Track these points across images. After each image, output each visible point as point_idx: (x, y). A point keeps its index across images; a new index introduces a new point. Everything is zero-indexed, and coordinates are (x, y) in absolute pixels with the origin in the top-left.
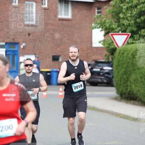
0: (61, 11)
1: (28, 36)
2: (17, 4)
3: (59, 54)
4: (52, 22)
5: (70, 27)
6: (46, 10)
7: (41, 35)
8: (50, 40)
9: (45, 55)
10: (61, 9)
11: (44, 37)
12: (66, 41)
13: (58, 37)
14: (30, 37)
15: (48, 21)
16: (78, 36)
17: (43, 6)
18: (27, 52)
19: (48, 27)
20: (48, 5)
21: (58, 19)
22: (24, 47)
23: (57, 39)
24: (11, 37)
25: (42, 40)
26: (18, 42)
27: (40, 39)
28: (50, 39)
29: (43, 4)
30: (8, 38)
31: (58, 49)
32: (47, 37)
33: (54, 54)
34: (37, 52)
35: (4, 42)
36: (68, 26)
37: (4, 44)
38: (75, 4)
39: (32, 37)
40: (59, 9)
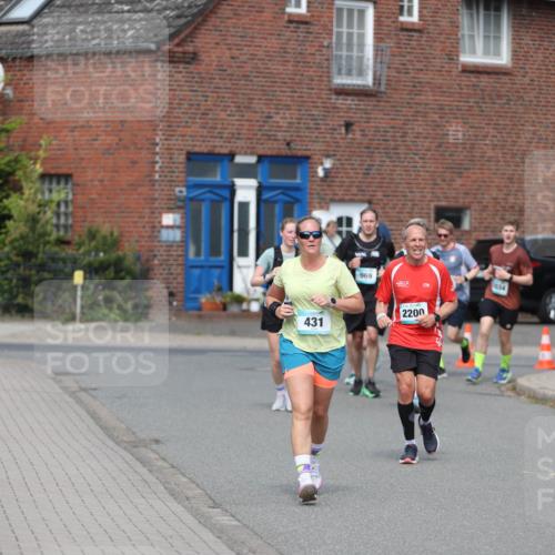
0: (472, 37)
1: (343, 130)
2: (303, 10)
3: (460, 203)
4: (439, 81)
5: (504, 101)
6: (416, 35)
7: (393, 127)
8: (428, 150)
9: (409, 205)
10: (471, 28)
12: (490, 153)
13: (460, 135)
14: (350, 136)
15: (424, 77)
16: (534, 133)
17: (404, 18)
18: (340, 194)
19: (421, 98)
20: (421, 16)
21: (460, 69)
22: (327, 172)
23: (456, 144)
24: (280, 135)
25: (396, 148)
26: (308, 153)
27: (392, 145)
28: (427, 144)
29: (402, 7)
30: (269, 137)
31: (459, 182)
32: (418, 135)
33: (443, 204)
34: (379, 195)
35: (252, 154)
36: (499, 97)
37: (252, 160)
38: (524, 12)
39: (358, 135)
40: (465, 31)
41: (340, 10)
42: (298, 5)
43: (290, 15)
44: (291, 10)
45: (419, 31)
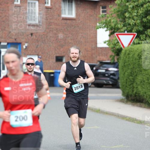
0: (65, 10)
1: (30, 35)
2: (19, 3)
3: (62, 55)
4: (56, 22)
5: (74, 27)
6: (49, 9)
7: (44, 35)
8: (53, 41)
9: (49, 55)
10: (65, 7)
11: (47, 37)
12: (70, 41)
13: (62, 37)
14: (32, 37)
15: (52, 21)
16: (82, 36)
17: (46, 5)
18: (30, 52)
19: (51, 26)
20: (51, 4)
21: (62, 18)
22: (26, 47)
23: (61, 39)
24: (13, 37)
25: (45, 40)
26: (21, 42)
27: (44, 39)
28: (53, 39)
29: (45, 2)
30: (10, 38)
31: (62, 49)
32: (51, 37)
33: (58, 55)
34: (40, 53)
35: (6, 42)
36: (72, 26)
37: (6, 44)
38: (79, 3)
39: (34, 37)
40: (63, 8)
41: (29, 3)
42: (17, 1)
43: (15, 4)
44: (16, 3)
45: (50, 8)
